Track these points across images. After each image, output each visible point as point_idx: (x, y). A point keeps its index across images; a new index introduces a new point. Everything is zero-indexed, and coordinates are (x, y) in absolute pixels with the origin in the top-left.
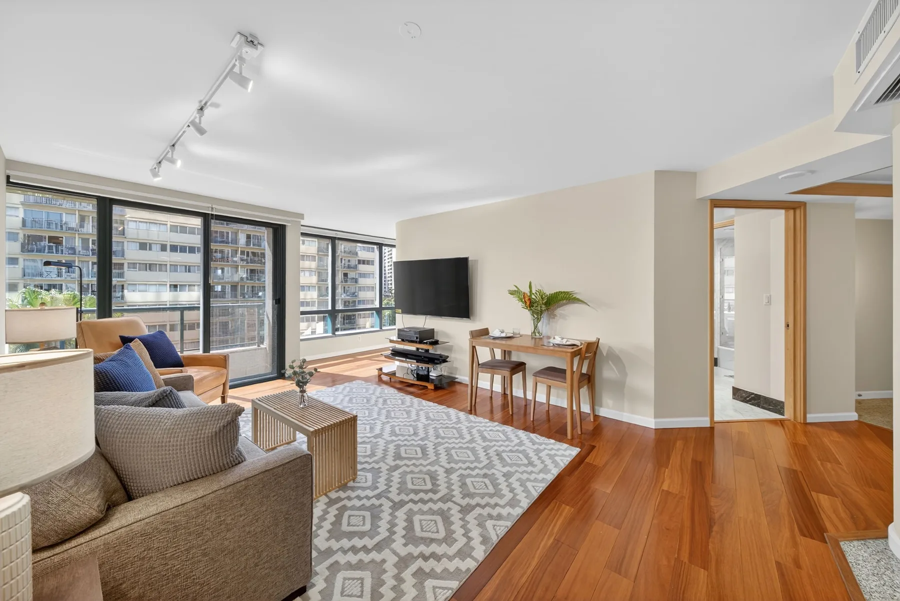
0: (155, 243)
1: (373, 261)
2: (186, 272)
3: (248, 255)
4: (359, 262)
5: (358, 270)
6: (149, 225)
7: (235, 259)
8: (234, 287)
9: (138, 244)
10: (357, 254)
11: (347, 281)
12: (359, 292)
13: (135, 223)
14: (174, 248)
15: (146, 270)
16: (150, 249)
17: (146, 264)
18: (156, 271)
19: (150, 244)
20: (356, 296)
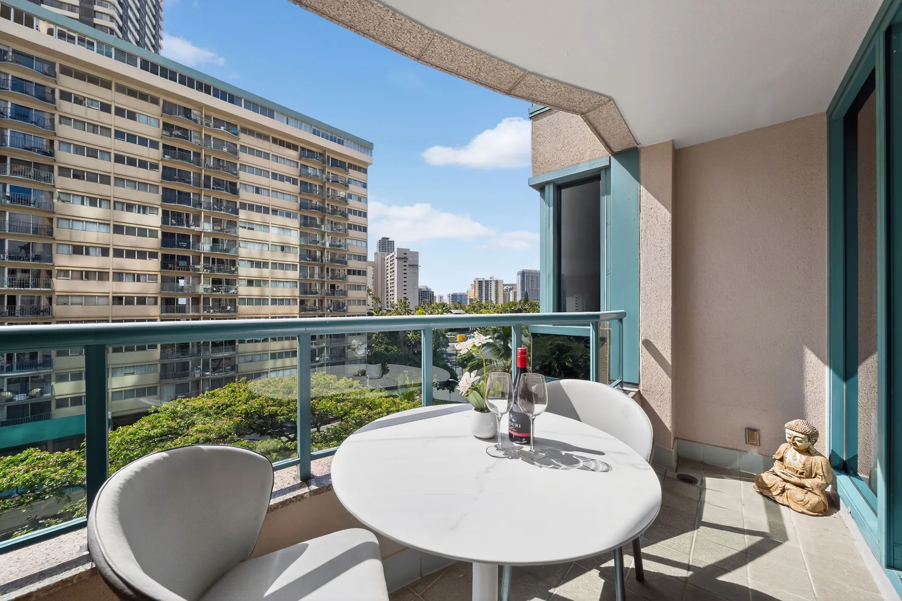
0: (93, 247)
1: (366, 271)
2: (134, 281)
3: (213, 262)
4: (349, 272)
5: (348, 282)
6: (86, 224)
7: (196, 267)
8: (196, 300)
9: (71, 248)
10: (346, 263)
11: (334, 293)
12: (349, 307)
13: (68, 221)
14: (118, 253)
15: (82, 279)
16: (87, 253)
17: (82, 272)
18: (95, 279)
19: (87, 248)
20: (344, 311)
